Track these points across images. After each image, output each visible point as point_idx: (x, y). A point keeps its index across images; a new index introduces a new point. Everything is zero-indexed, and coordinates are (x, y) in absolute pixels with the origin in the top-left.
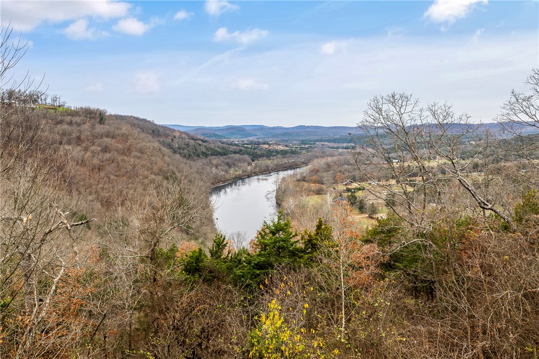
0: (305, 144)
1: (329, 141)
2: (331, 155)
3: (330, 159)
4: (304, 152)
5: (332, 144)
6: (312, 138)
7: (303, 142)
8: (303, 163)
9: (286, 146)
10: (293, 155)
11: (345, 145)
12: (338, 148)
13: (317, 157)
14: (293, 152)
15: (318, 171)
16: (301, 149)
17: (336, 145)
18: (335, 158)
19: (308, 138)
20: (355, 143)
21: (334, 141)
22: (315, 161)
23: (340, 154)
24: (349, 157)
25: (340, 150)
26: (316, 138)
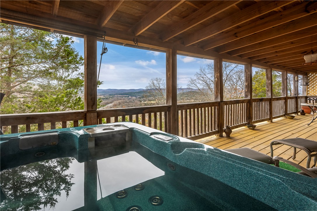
0: (111, 96)
1: (119, 94)
2: (121, 100)
3: (120, 101)
4: (111, 98)
5: (121, 96)
6: (113, 93)
7: (110, 95)
8: (111, 102)
9: (104, 96)
10: (107, 100)
11: (125, 96)
12: (123, 97)
13: (115, 100)
14: (107, 99)
15: (116, 105)
16: (110, 97)
17: (122, 96)
18: (122, 101)
19: (112, 93)
20: (129, 95)
21: (121, 94)
22: (115, 101)
23: (124, 99)
24: (127, 100)
25: (124, 98)
26: (115, 93)
